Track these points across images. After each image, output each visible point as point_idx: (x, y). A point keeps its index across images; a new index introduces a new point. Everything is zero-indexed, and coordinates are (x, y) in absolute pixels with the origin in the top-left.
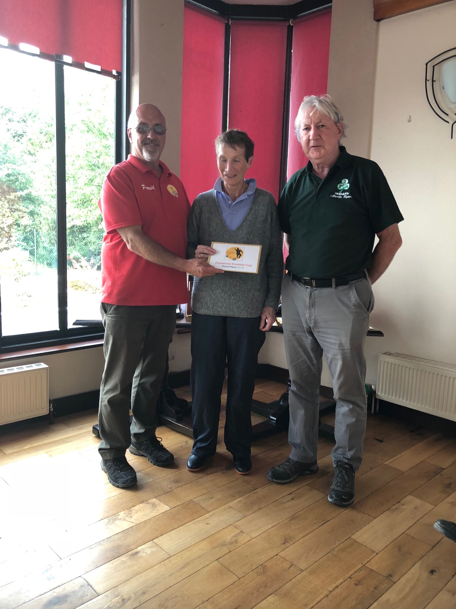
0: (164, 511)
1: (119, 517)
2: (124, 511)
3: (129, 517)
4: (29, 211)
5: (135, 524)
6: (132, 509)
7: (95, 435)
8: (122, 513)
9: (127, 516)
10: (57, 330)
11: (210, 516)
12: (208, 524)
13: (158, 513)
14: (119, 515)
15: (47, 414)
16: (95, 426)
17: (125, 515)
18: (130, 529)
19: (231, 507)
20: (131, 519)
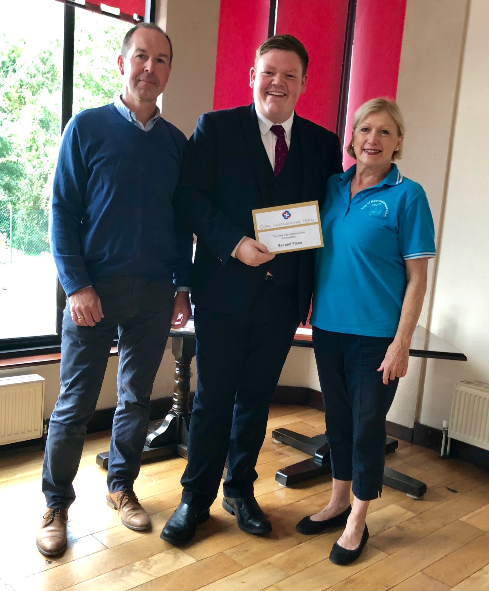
0: (190, 564)
2: (140, 560)
3: (146, 568)
5: (154, 578)
6: (149, 559)
7: (99, 466)
8: (138, 563)
9: (144, 567)
10: (54, 335)
11: (246, 573)
12: (243, 582)
13: (182, 565)
14: (134, 566)
15: (40, 437)
16: (100, 455)
17: (142, 566)
19: (271, 564)
20: (149, 571)
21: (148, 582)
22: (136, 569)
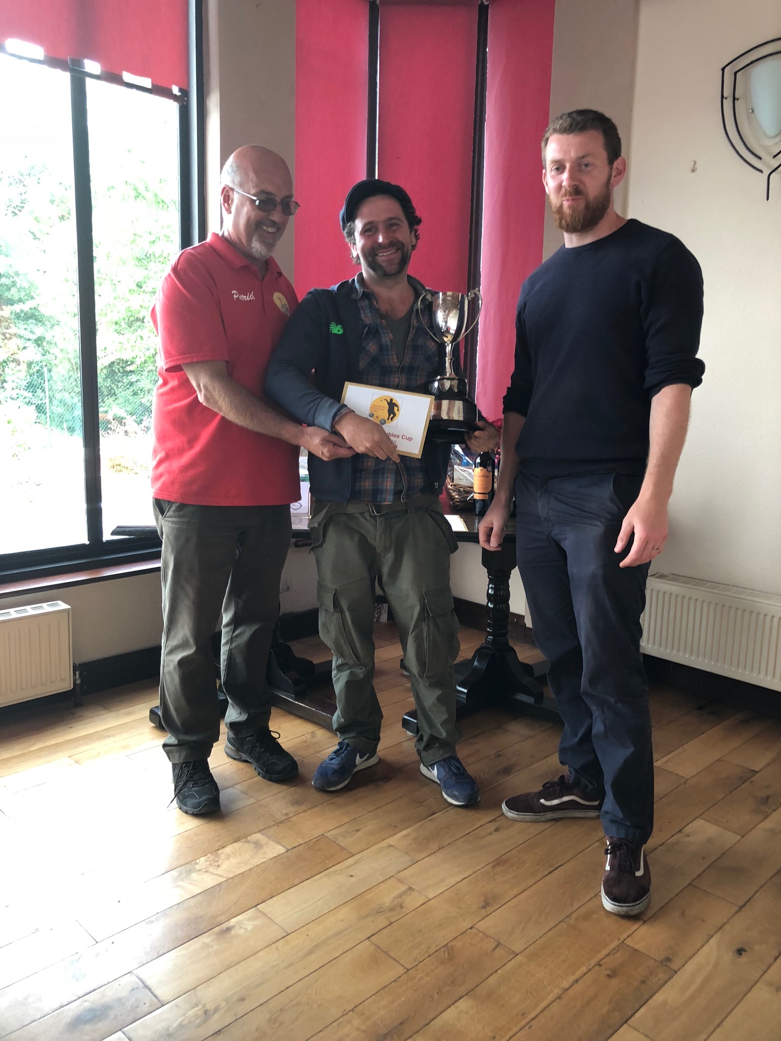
0: (276, 855)
1: (197, 867)
2: (206, 855)
3: (214, 866)
4: (34, 337)
5: (224, 879)
6: (219, 852)
7: (154, 725)
8: (202, 859)
9: (211, 865)
10: (85, 544)
11: (356, 862)
12: (351, 876)
13: (265, 858)
14: (197, 864)
15: (69, 689)
16: (154, 709)
17: (208, 863)
18: (217, 887)
19: (392, 846)
20: (217, 869)
21: (216, 886)
22: (199, 869)
